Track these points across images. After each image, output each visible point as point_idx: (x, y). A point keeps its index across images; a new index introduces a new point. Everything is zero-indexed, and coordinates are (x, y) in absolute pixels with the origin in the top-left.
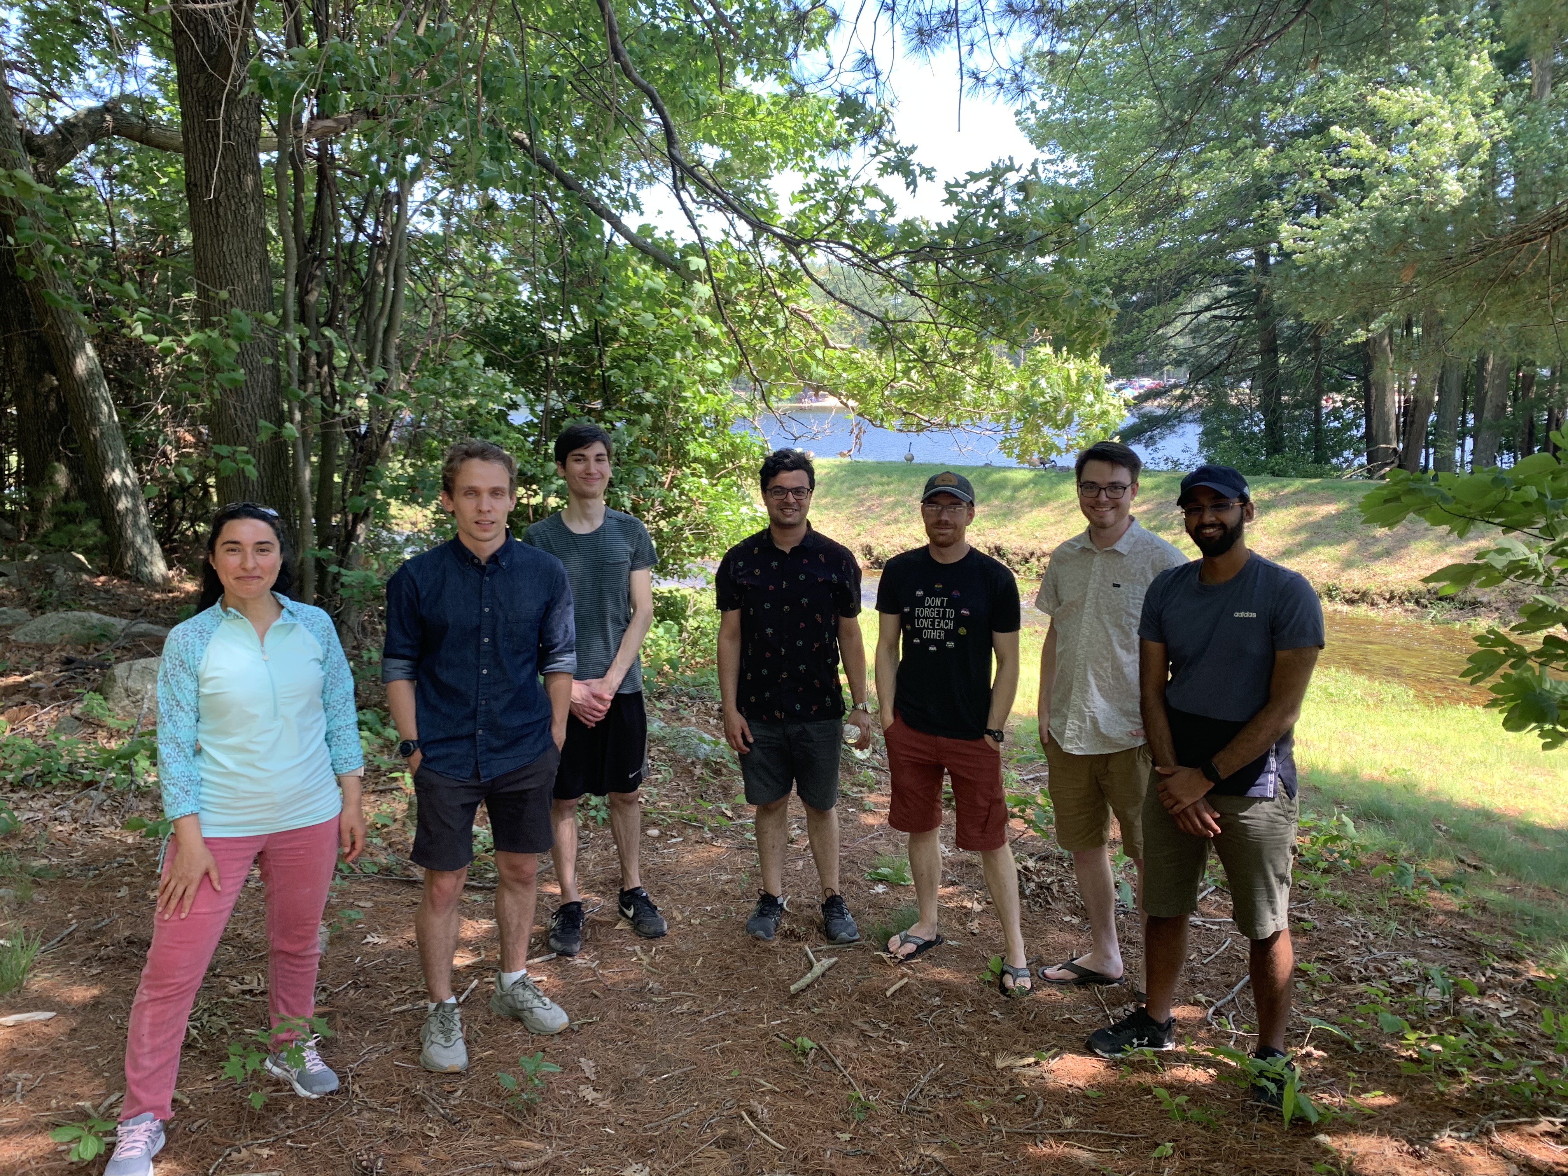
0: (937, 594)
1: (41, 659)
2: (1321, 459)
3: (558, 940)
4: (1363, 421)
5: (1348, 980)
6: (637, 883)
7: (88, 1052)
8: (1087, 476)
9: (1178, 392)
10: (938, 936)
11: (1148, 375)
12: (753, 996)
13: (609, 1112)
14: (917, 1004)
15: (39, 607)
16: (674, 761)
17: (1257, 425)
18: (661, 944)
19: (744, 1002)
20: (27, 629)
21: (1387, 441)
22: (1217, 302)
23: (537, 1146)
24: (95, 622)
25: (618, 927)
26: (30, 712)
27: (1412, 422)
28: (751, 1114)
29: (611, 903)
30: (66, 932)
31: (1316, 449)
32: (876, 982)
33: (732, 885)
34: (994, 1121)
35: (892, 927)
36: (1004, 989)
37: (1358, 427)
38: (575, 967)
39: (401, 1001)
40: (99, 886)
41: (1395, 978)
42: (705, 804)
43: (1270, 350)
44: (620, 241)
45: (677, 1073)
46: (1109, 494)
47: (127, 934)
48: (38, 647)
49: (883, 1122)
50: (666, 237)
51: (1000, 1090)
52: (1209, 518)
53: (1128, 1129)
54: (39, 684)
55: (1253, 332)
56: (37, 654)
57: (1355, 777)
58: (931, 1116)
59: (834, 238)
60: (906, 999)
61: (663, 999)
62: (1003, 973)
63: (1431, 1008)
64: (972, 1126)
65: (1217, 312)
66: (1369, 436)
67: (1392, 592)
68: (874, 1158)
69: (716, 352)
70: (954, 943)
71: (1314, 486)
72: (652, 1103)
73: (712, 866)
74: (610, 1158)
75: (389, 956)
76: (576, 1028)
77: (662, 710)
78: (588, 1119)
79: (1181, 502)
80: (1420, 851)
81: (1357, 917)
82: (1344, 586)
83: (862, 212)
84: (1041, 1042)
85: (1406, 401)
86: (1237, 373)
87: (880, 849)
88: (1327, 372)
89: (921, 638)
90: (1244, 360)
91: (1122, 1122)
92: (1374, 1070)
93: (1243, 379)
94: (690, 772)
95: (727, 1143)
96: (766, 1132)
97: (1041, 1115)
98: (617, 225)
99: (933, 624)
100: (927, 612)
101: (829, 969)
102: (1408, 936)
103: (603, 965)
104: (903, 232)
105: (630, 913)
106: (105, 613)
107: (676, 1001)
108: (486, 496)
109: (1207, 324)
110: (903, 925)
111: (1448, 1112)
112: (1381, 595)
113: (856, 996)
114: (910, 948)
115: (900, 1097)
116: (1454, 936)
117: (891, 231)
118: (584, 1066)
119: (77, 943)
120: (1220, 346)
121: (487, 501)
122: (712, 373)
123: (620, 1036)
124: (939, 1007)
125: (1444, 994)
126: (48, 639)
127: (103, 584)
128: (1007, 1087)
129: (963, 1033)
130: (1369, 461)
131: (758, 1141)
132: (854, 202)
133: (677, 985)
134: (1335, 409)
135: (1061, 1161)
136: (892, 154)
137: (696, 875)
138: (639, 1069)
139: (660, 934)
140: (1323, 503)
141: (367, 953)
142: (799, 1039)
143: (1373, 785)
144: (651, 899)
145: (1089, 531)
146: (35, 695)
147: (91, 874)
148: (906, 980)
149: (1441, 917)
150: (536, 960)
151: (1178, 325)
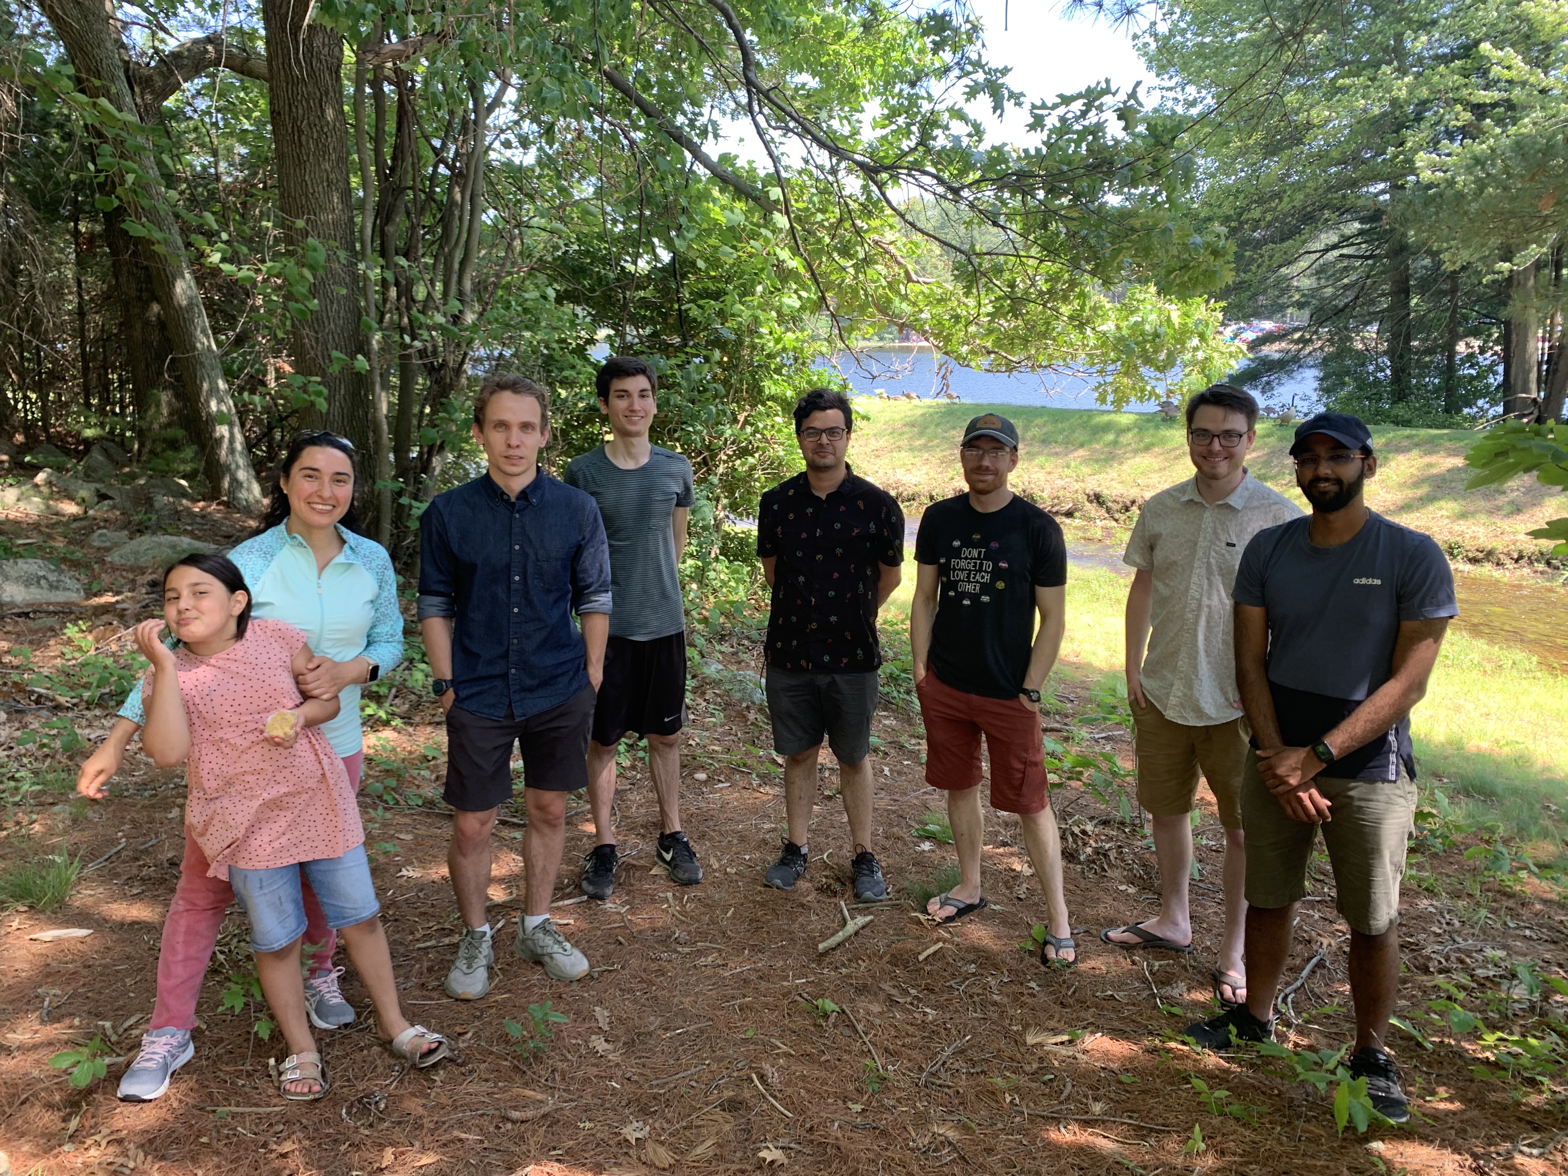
0: (975, 546)
1: (133, 581)
2: (1453, 407)
3: (591, 882)
4: (1501, 369)
5: (1426, 970)
6: (678, 828)
7: (118, 971)
8: (1198, 423)
9: (1297, 336)
10: (981, 900)
11: (1269, 318)
12: (782, 952)
13: (617, 1065)
14: (950, 969)
15: (139, 531)
16: (727, 706)
17: (1383, 370)
18: (694, 892)
19: (770, 958)
20: (122, 552)
21: (1526, 390)
22: (1345, 240)
23: (539, 1097)
24: (185, 546)
25: (653, 872)
26: (114, 632)
27: (1556, 371)
28: (762, 1078)
29: (649, 847)
30: (115, 850)
31: (1448, 396)
32: (910, 944)
33: (772, 835)
34: (1017, 1101)
35: (932, 888)
36: (1045, 960)
37: (1495, 373)
38: (605, 912)
39: (427, 937)
40: (153, 806)
41: (1479, 972)
42: (754, 750)
43: (1402, 291)
44: (700, 170)
45: (691, 1028)
46: (1223, 442)
47: (170, 855)
48: (132, 569)
49: (899, 1094)
50: (747, 167)
51: (1027, 1068)
52: (1325, 470)
53: (1161, 1121)
54: (125, 606)
55: (1382, 273)
56: (131, 576)
57: (1460, 748)
58: (951, 1092)
59: (916, 167)
60: (939, 964)
61: (687, 950)
62: (1046, 943)
63: (1517, 1006)
64: (993, 1104)
65: (1345, 251)
66: (1507, 385)
67: (1520, 552)
68: (884, 1133)
69: (794, 286)
70: (997, 907)
71: (1441, 437)
72: (664, 1058)
73: (756, 813)
74: (611, 1114)
75: (421, 890)
76: (596, 975)
77: (721, 652)
78: (594, 1071)
79: (1294, 452)
80: (1522, 832)
81: (1445, 901)
82: (1468, 544)
83: (947, 137)
84: (1078, 1019)
85: (1550, 348)
86: (1363, 316)
87: (932, 805)
88: (1463, 315)
89: (956, 591)
90: (1373, 302)
91: (1155, 1111)
92: (1444, 1072)
93: (1369, 323)
94: (744, 716)
95: (733, 1106)
96: (775, 1097)
97: (1068, 1098)
98: (698, 155)
99: (968, 577)
100: (963, 564)
101: (863, 927)
102: (1498, 926)
103: (633, 910)
104: (990, 158)
105: (668, 857)
106: (198, 538)
107: (700, 953)
108: (515, 430)
109: (1334, 264)
110: (946, 886)
111: (1522, 1125)
112: (1508, 554)
113: (887, 958)
114: (950, 910)
115: (921, 1069)
116: (1551, 928)
117: (977, 157)
118: (598, 1016)
119: (124, 862)
120: (1346, 287)
121: (516, 437)
122: (789, 307)
123: (640, 986)
124: (974, 974)
125: (1531, 992)
126: (142, 562)
127: (202, 509)
128: (1035, 1066)
129: (995, 1004)
130: (1506, 412)
131: (765, 1106)
132: (939, 127)
133: (703, 935)
134: (1471, 356)
135: (1082, 1151)
136: (980, 77)
137: (738, 823)
138: (654, 1022)
139: (692, 882)
140: (1450, 455)
141: (401, 886)
142: (820, 1001)
143: (1479, 757)
144: (691, 844)
145: (1196, 478)
146: (122, 616)
147: (146, 794)
148: (940, 944)
149: (1538, 907)
150: (567, 902)
151: (1303, 264)
